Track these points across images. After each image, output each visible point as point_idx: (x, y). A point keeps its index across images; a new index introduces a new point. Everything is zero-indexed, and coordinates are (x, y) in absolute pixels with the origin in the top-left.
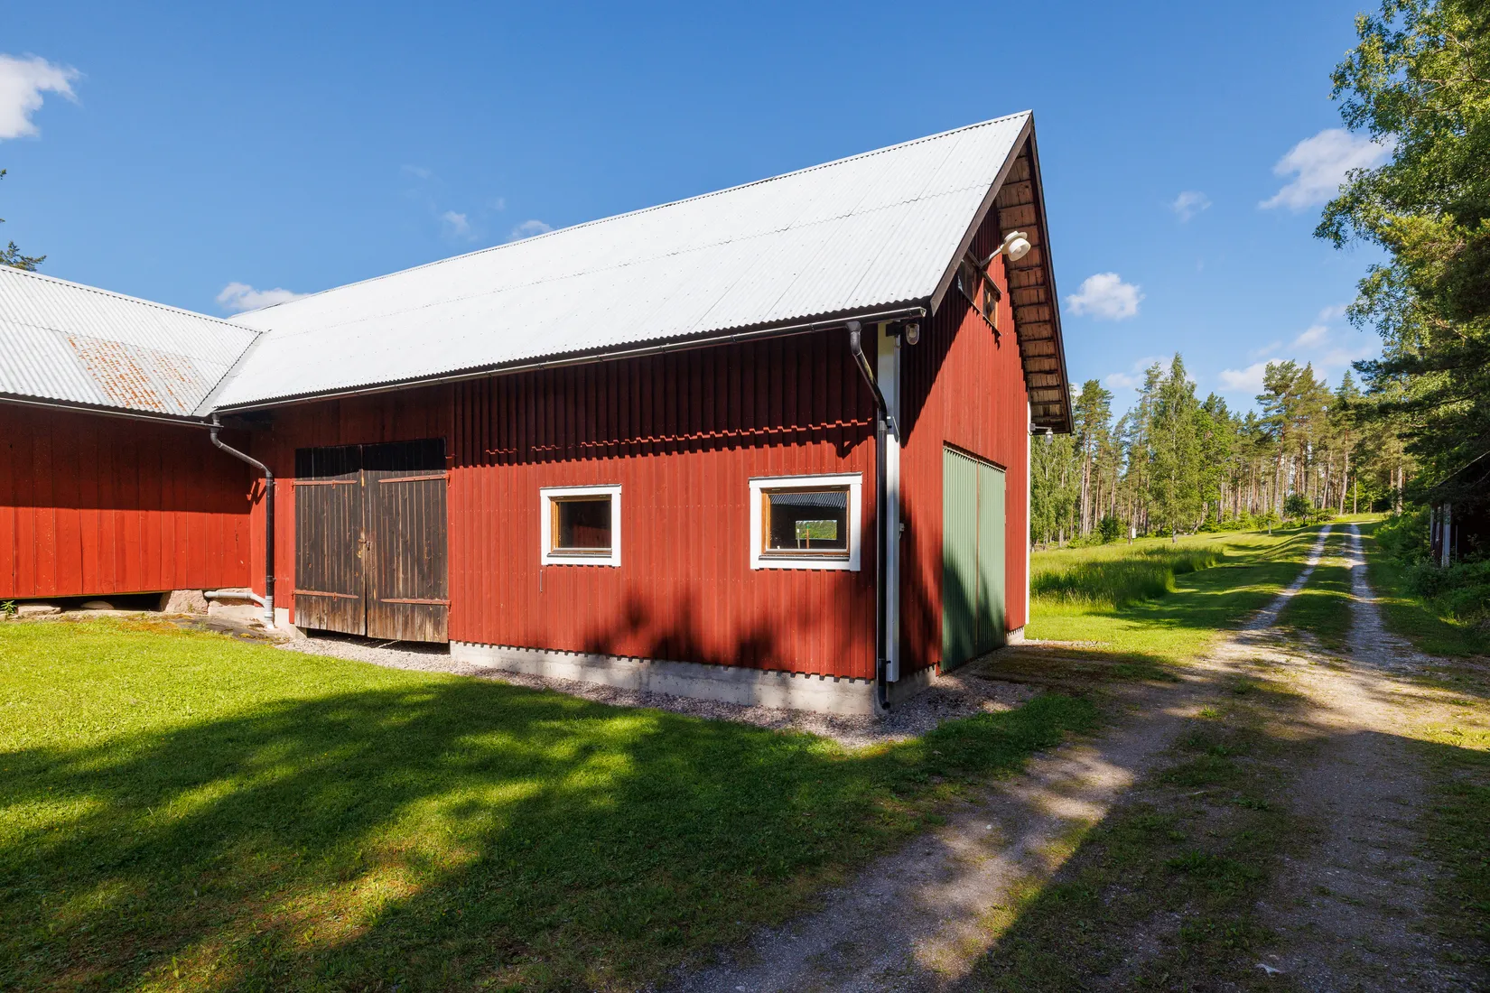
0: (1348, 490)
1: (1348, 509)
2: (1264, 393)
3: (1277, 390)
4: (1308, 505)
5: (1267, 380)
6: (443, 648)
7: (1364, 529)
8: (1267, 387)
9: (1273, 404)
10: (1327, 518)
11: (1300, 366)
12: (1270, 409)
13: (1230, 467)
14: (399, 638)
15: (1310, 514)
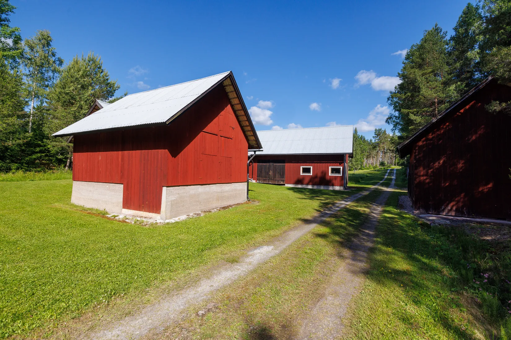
0: (395, 160)
1: (395, 165)
2: (375, 136)
3: (378, 135)
4: (385, 164)
5: (375, 133)
6: (284, 185)
7: (397, 170)
8: (375, 134)
9: (377, 139)
10: (390, 167)
11: (383, 129)
12: (376, 140)
13: (366, 154)
14: (277, 183)
15: (386, 166)
